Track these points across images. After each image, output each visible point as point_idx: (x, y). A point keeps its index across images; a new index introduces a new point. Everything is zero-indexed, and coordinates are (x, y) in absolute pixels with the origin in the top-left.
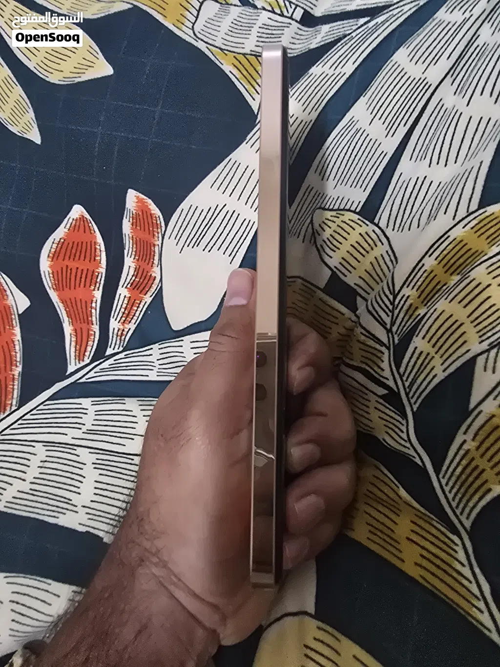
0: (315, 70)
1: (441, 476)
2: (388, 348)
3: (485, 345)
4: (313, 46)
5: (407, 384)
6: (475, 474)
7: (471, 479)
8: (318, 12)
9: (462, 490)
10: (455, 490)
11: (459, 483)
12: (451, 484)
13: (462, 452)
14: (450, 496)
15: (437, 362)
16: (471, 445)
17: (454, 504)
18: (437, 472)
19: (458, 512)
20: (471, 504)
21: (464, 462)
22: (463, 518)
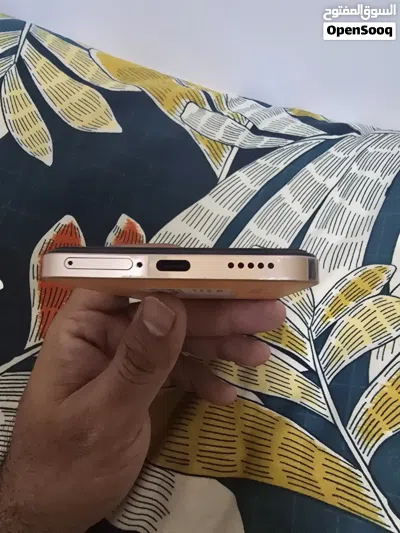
0: (261, 161)
1: (348, 428)
2: (309, 340)
3: (376, 344)
4: (259, 146)
5: (323, 366)
6: (373, 424)
7: (370, 428)
8: (261, 127)
9: (365, 436)
10: (359, 437)
11: (362, 432)
12: (356, 433)
13: (363, 410)
14: (356, 441)
15: (345, 352)
16: (369, 406)
17: (358, 447)
18: (345, 426)
19: (361, 452)
20: (370, 445)
21: (365, 417)
22: (364, 456)
